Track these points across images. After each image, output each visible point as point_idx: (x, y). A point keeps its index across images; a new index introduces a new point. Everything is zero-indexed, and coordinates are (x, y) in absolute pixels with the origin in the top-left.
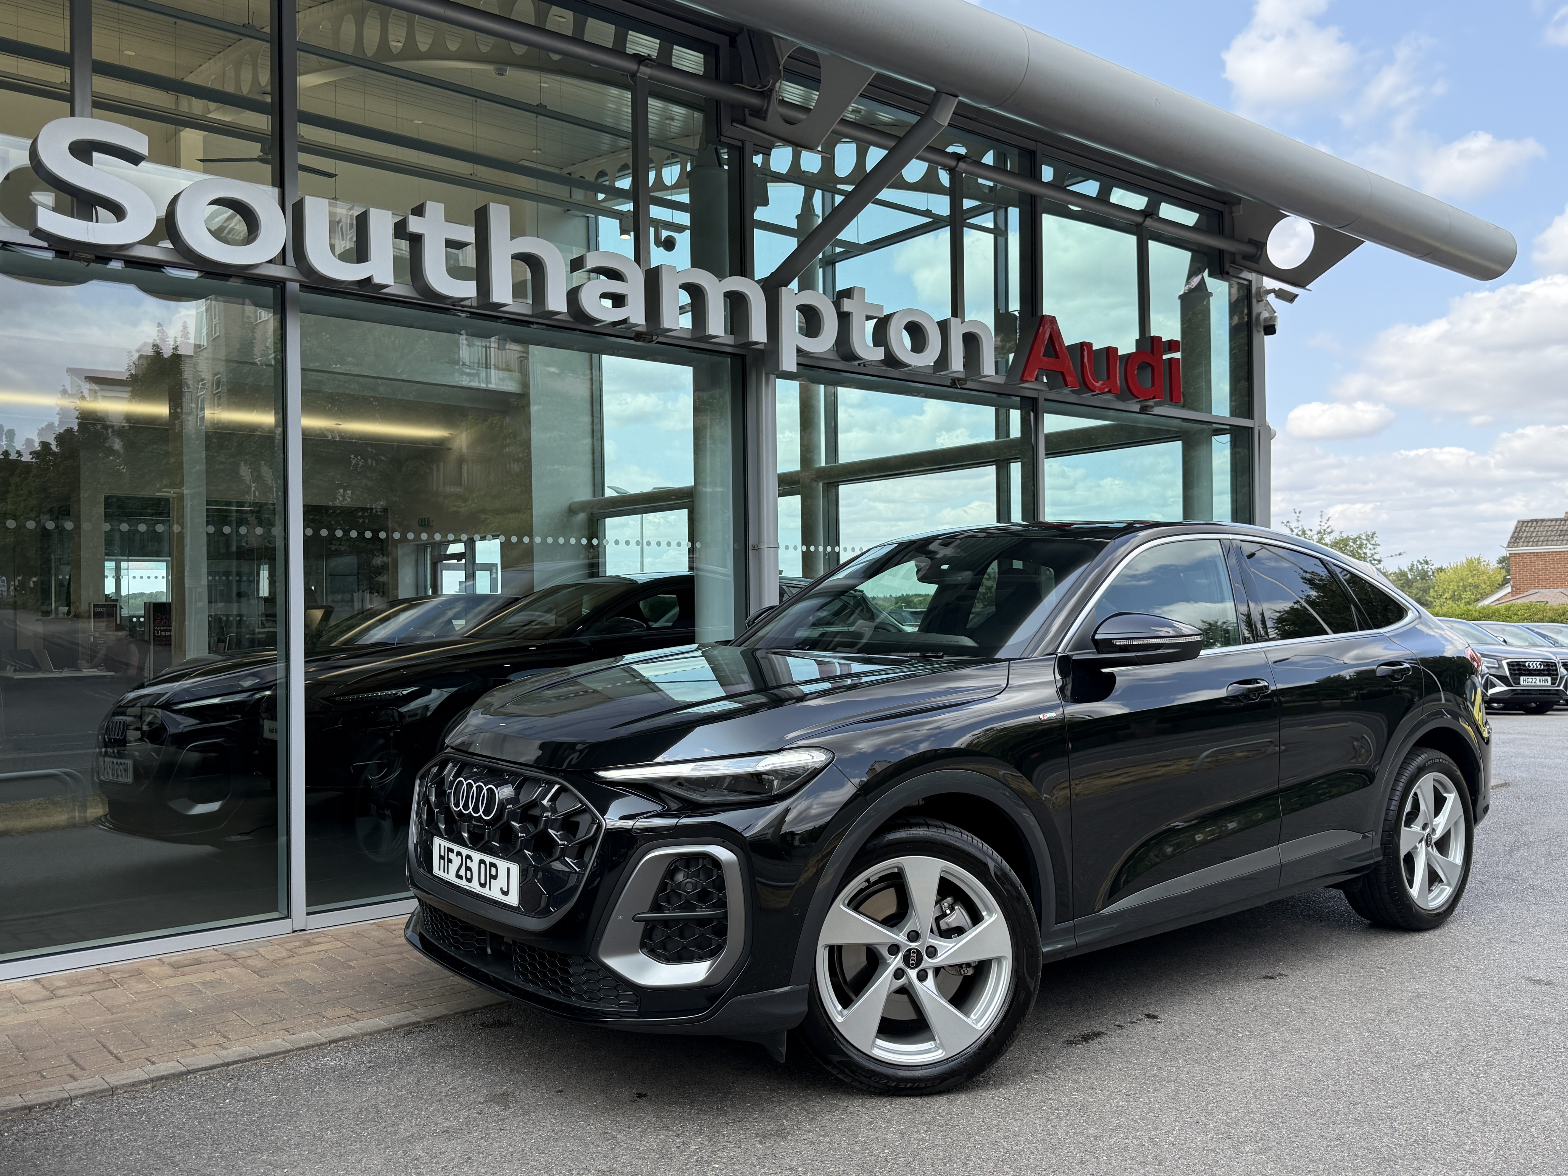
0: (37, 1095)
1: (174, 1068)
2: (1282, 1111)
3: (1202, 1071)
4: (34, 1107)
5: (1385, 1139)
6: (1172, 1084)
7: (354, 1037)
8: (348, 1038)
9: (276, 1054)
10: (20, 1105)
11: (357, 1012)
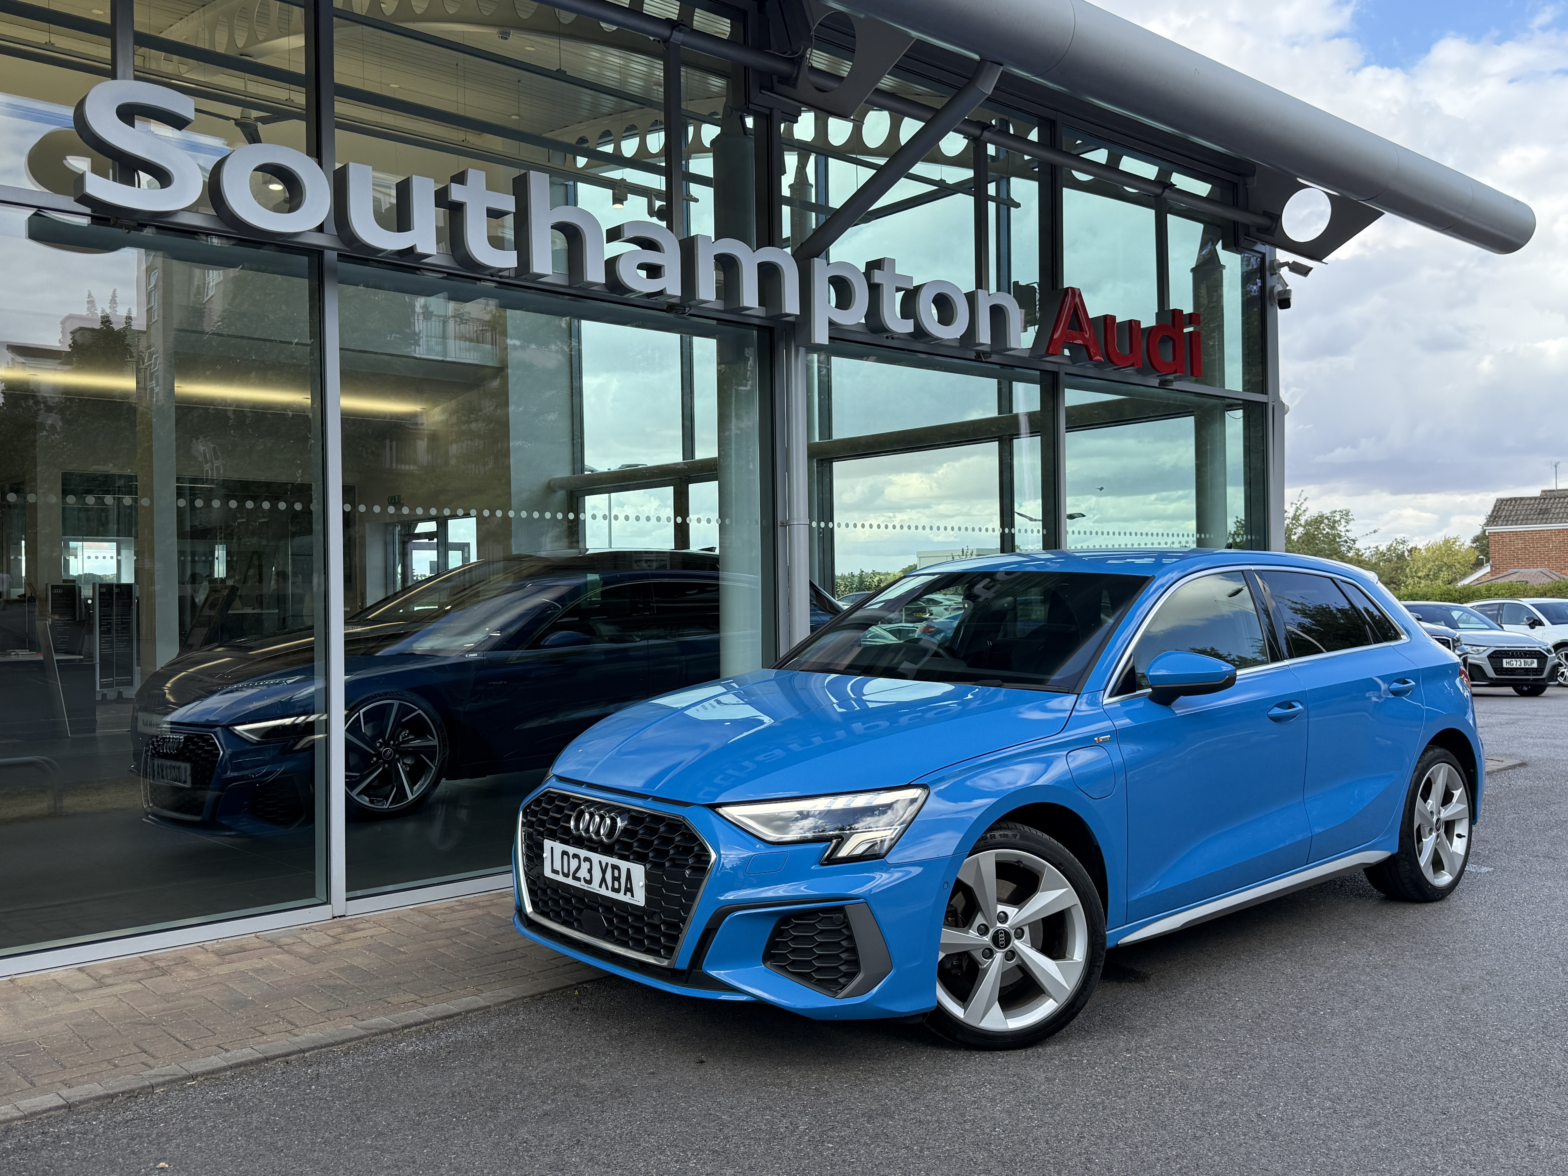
0: (117, 1083)
1: (251, 1054)
2: (1382, 1086)
3: (1292, 1047)
4: (116, 1095)
5: (1490, 1113)
6: (1266, 1061)
7: (426, 1022)
8: (421, 1023)
9: (351, 1040)
10: (102, 1093)
11: (422, 997)
